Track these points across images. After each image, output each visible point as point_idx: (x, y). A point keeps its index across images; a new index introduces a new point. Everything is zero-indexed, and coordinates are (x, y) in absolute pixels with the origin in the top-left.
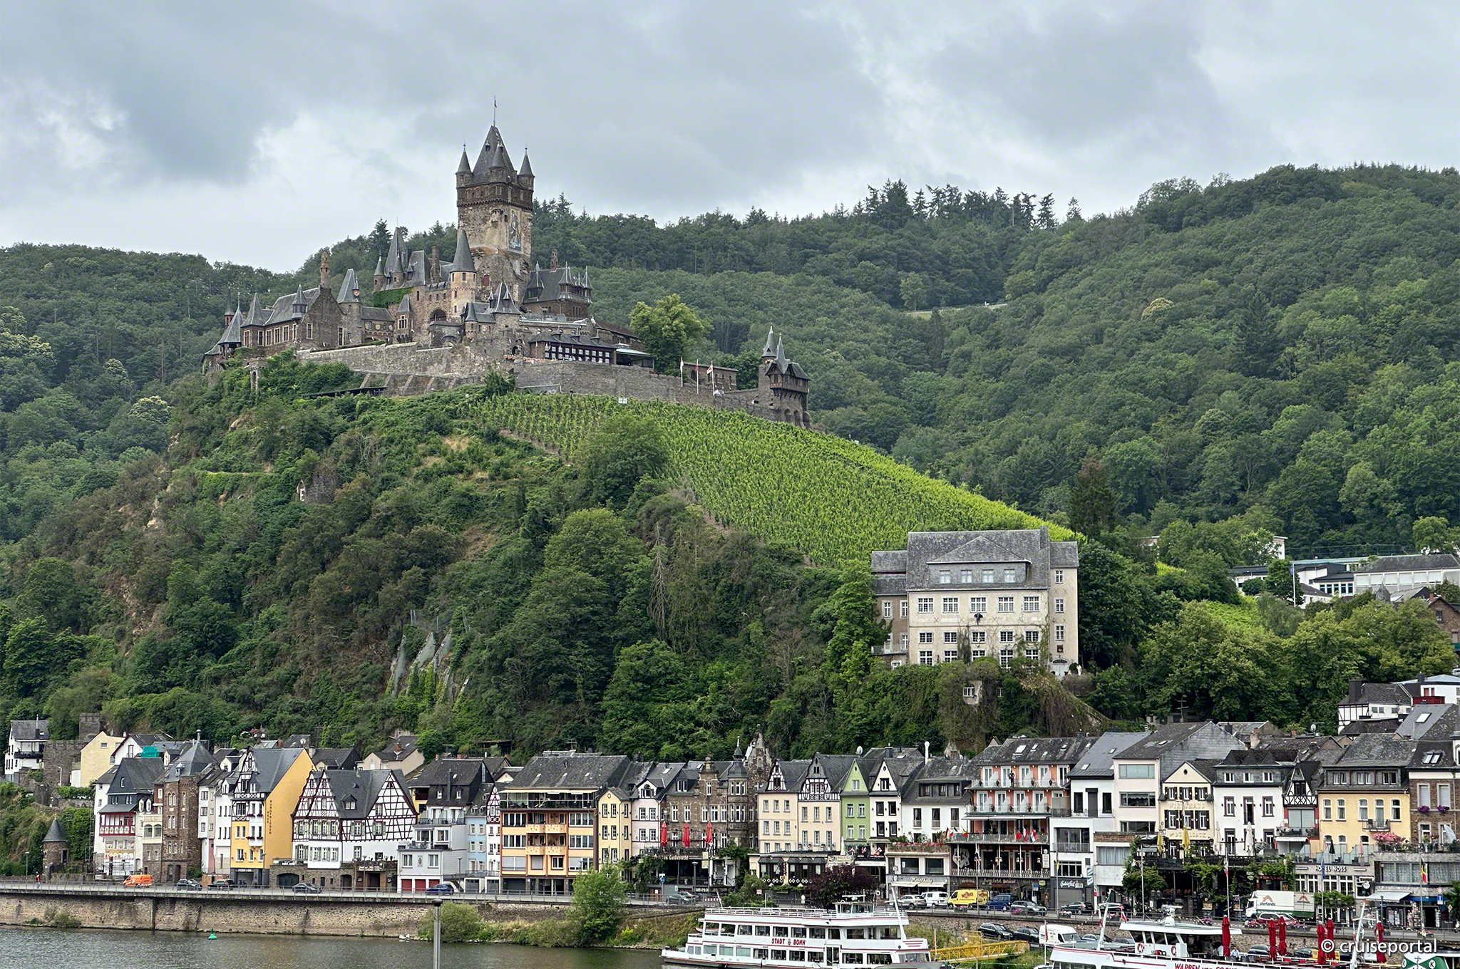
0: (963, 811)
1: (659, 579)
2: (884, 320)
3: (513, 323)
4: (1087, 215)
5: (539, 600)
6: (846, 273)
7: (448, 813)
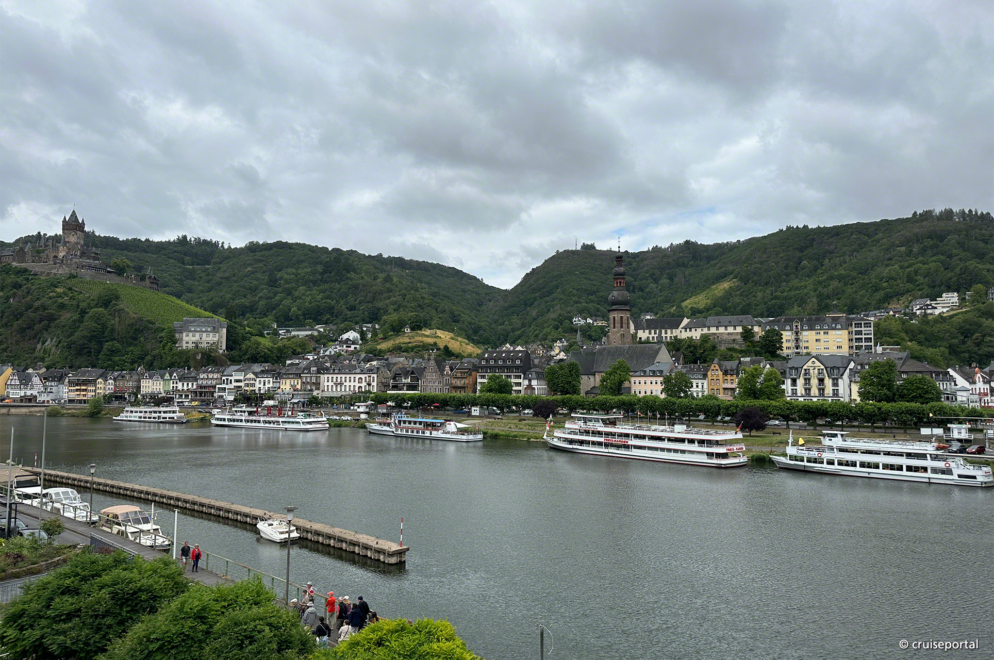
0: (195, 384)
1: (116, 326)
2: (180, 267)
3: (77, 260)
4: (233, 247)
5: (82, 330)
6: (171, 255)
7: (53, 384)
